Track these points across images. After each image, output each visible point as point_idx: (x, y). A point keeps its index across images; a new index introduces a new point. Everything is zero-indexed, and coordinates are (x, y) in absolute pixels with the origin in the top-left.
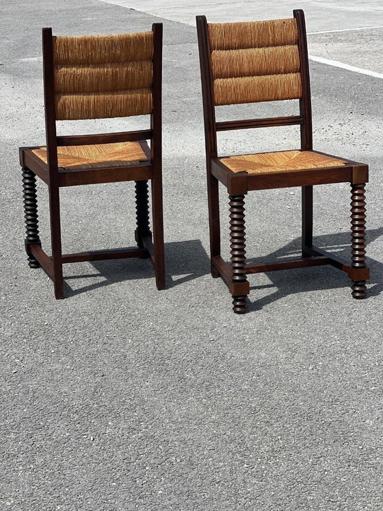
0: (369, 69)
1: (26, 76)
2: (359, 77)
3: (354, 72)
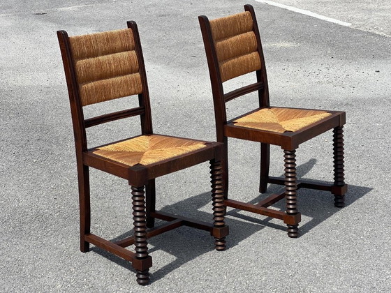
0: (334, 18)
1: (68, 25)
2: (329, 25)
3: (324, 21)
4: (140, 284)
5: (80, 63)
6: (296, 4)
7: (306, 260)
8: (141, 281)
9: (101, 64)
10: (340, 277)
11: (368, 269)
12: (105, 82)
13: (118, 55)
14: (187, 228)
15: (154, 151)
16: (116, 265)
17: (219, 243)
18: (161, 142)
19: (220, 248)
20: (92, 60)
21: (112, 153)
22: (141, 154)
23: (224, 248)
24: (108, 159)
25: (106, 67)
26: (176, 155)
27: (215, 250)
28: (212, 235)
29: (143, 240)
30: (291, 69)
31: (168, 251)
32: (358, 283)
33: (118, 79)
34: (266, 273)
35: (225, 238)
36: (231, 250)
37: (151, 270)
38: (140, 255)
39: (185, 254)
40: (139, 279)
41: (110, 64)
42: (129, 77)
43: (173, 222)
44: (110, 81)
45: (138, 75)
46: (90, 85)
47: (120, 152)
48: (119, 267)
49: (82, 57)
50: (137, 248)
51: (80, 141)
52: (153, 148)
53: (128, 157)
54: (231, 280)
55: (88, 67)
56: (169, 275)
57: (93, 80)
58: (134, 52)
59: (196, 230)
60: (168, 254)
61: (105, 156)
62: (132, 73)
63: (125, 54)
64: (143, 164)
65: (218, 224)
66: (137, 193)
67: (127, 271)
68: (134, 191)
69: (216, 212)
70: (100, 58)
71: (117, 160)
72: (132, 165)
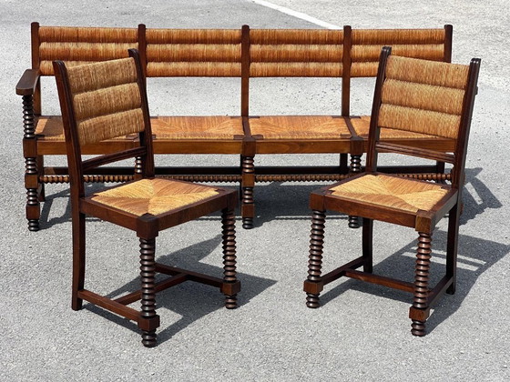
4: (146, 346)
5: (78, 97)
6: (289, 4)
7: (326, 319)
8: (148, 343)
9: (99, 98)
10: (363, 337)
11: (392, 328)
12: (104, 118)
13: (118, 88)
14: (190, 282)
15: (161, 198)
16: (116, 325)
17: (230, 301)
18: (167, 188)
19: (230, 306)
20: (90, 94)
21: (113, 199)
22: (147, 201)
23: (235, 306)
24: (111, 207)
25: (105, 102)
26: (187, 203)
27: (225, 308)
28: (221, 291)
29: (151, 297)
30: (290, 90)
31: (172, 309)
32: (382, 343)
33: (118, 115)
34: (284, 334)
35: (236, 295)
36: (243, 308)
37: (158, 331)
38: (147, 314)
39: (191, 312)
40: (144, 341)
41: (110, 99)
42: (131, 112)
43: (176, 277)
44: (109, 117)
45: (140, 111)
46: (88, 122)
47: (123, 198)
48: (119, 327)
49: (80, 90)
50: (144, 306)
51: (77, 185)
52: (159, 194)
53: (134, 204)
54: (246, 341)
55: (86, 102)
56: (177, 336)
57: (91, 117)
58: (136, 85)
59: (201, 285)
60: (172, 312)
61: (106, 204)
62: (133, 108)
63: (126, 86)
64: (153, 213)
65: (229, 279)
66: (146, 246)
67: (128, 332)
68: (142, 244)
69: (226, 266)
70: (99, 91)
71: (122, 209)
72: (140, 215)
